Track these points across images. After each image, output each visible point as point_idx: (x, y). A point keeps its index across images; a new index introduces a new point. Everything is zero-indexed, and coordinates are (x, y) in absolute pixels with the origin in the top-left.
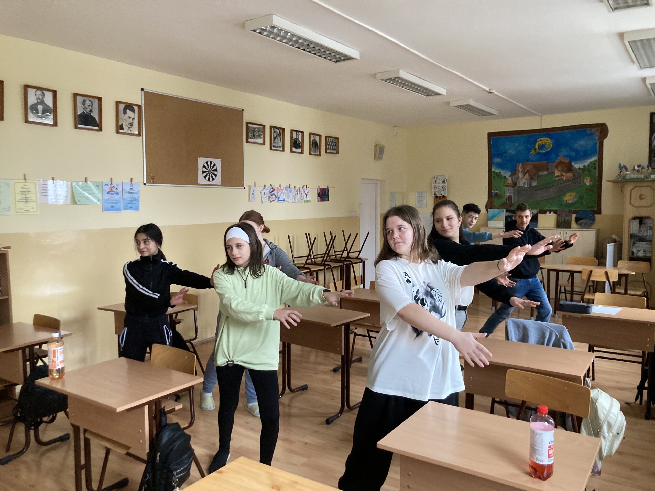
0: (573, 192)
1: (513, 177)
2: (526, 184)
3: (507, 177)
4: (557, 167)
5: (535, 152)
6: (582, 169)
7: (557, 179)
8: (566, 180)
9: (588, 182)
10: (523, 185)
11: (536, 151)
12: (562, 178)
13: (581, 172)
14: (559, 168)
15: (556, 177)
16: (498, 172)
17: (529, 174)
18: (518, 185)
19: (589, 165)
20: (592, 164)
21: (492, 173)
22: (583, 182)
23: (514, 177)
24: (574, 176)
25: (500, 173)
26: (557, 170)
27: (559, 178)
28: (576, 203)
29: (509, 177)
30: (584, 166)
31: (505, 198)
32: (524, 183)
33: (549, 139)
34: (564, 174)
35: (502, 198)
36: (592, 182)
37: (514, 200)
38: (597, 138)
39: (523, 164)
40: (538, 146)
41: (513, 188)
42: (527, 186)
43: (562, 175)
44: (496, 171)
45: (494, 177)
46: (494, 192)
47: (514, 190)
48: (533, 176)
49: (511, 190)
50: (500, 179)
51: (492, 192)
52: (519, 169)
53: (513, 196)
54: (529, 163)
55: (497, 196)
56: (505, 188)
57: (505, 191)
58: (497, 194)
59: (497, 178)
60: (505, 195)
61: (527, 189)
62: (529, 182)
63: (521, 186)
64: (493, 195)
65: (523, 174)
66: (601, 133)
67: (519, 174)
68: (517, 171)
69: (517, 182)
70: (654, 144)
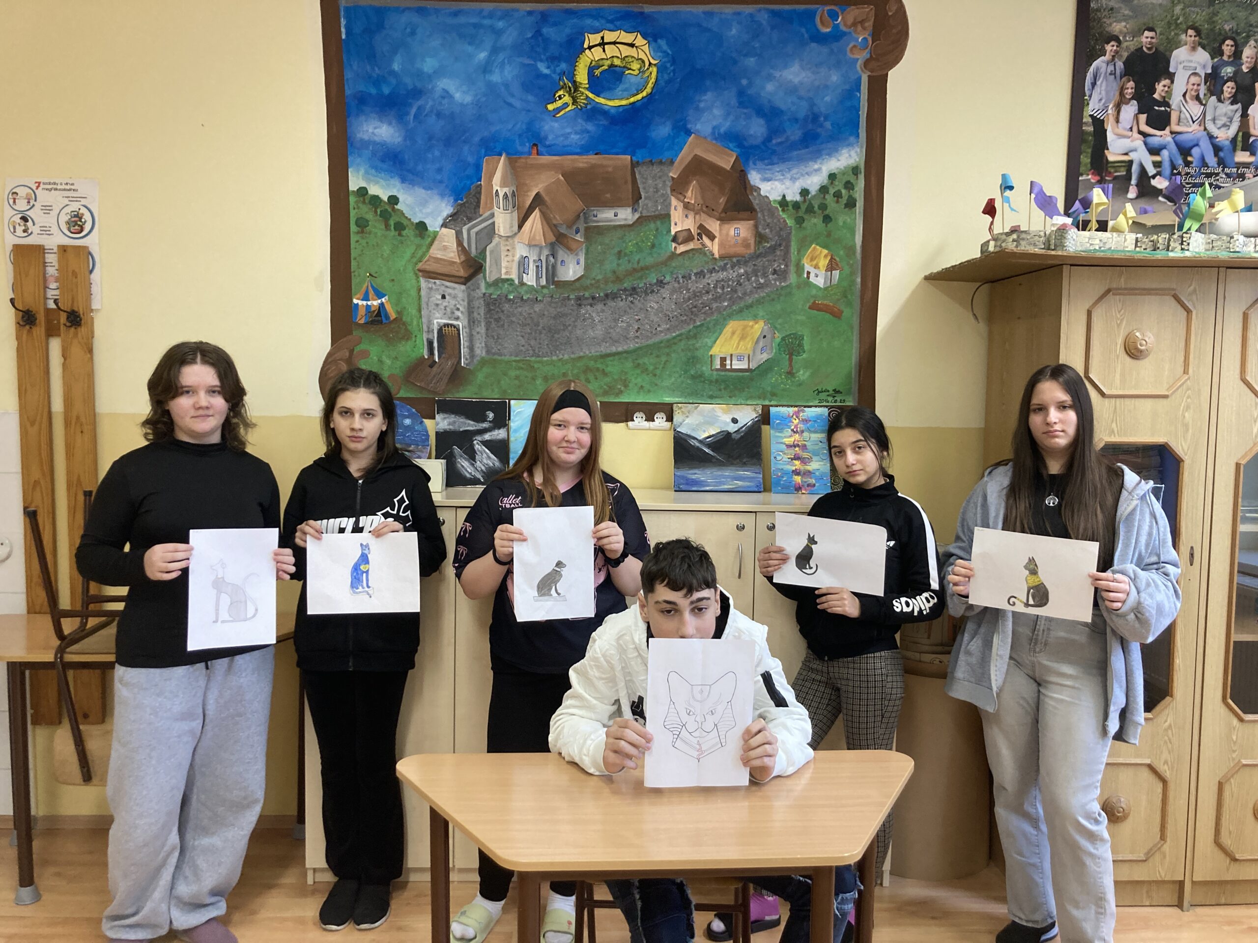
0: (755, 318)
1: (465, 230)
2: (532, 268)
3: (434, 224)
4: (679, 187)
5: (575, 102)
6: (796, 205)
7: (682, 249)
8: (722, 257)
9: (822, 272)
10: (514, 276)
12: (703, 245)
13: (790, 222)
14: (689, 194)
15: (675, 239)
16: (385, 197)
17: (544, 216)
18: (490, 273)
19: (823, 189)
20: (839, 186)
21: (352, 199)
22: (799, 268)
23: (470, 231)
24: (760, 238)
25: (394, 200)
26: (680, 206)
27: (691, 246)
28: (764, 369)
29: (444, 225)
30: (804, 192)
31: (425, 337)
32: (523, 265)
34: (714, 226)
35: (407, 336)
36: (836, 274)
37: (471, 348)
38: (861, 56)
39: (512, 163)
40: (591, 70)
41: (463, 287)
42: (538, 278)
43: (703, 231)
45: (362, 224)
46: (365, 303)
47: (469, 295)
48: (563, 230)
49: (455, 297)
50: (393, 233)
51: (355, 301)
52: (495, 188)
53: (467, 330)
54: (546, 159)
55: (381, 322)
56: (423, 283)
57: (424, 300)
58: (379, 314)
59: (376, 226)
60: (424, 320)
61: (534, 296)
62: (543, 258)
63: (508, 280)
64: (362, 321)
65: (515, 214)
66: (875, 36)
67: (493, 215)
68: (483, 197)
69: (482, 253)
70: (1093, 107)
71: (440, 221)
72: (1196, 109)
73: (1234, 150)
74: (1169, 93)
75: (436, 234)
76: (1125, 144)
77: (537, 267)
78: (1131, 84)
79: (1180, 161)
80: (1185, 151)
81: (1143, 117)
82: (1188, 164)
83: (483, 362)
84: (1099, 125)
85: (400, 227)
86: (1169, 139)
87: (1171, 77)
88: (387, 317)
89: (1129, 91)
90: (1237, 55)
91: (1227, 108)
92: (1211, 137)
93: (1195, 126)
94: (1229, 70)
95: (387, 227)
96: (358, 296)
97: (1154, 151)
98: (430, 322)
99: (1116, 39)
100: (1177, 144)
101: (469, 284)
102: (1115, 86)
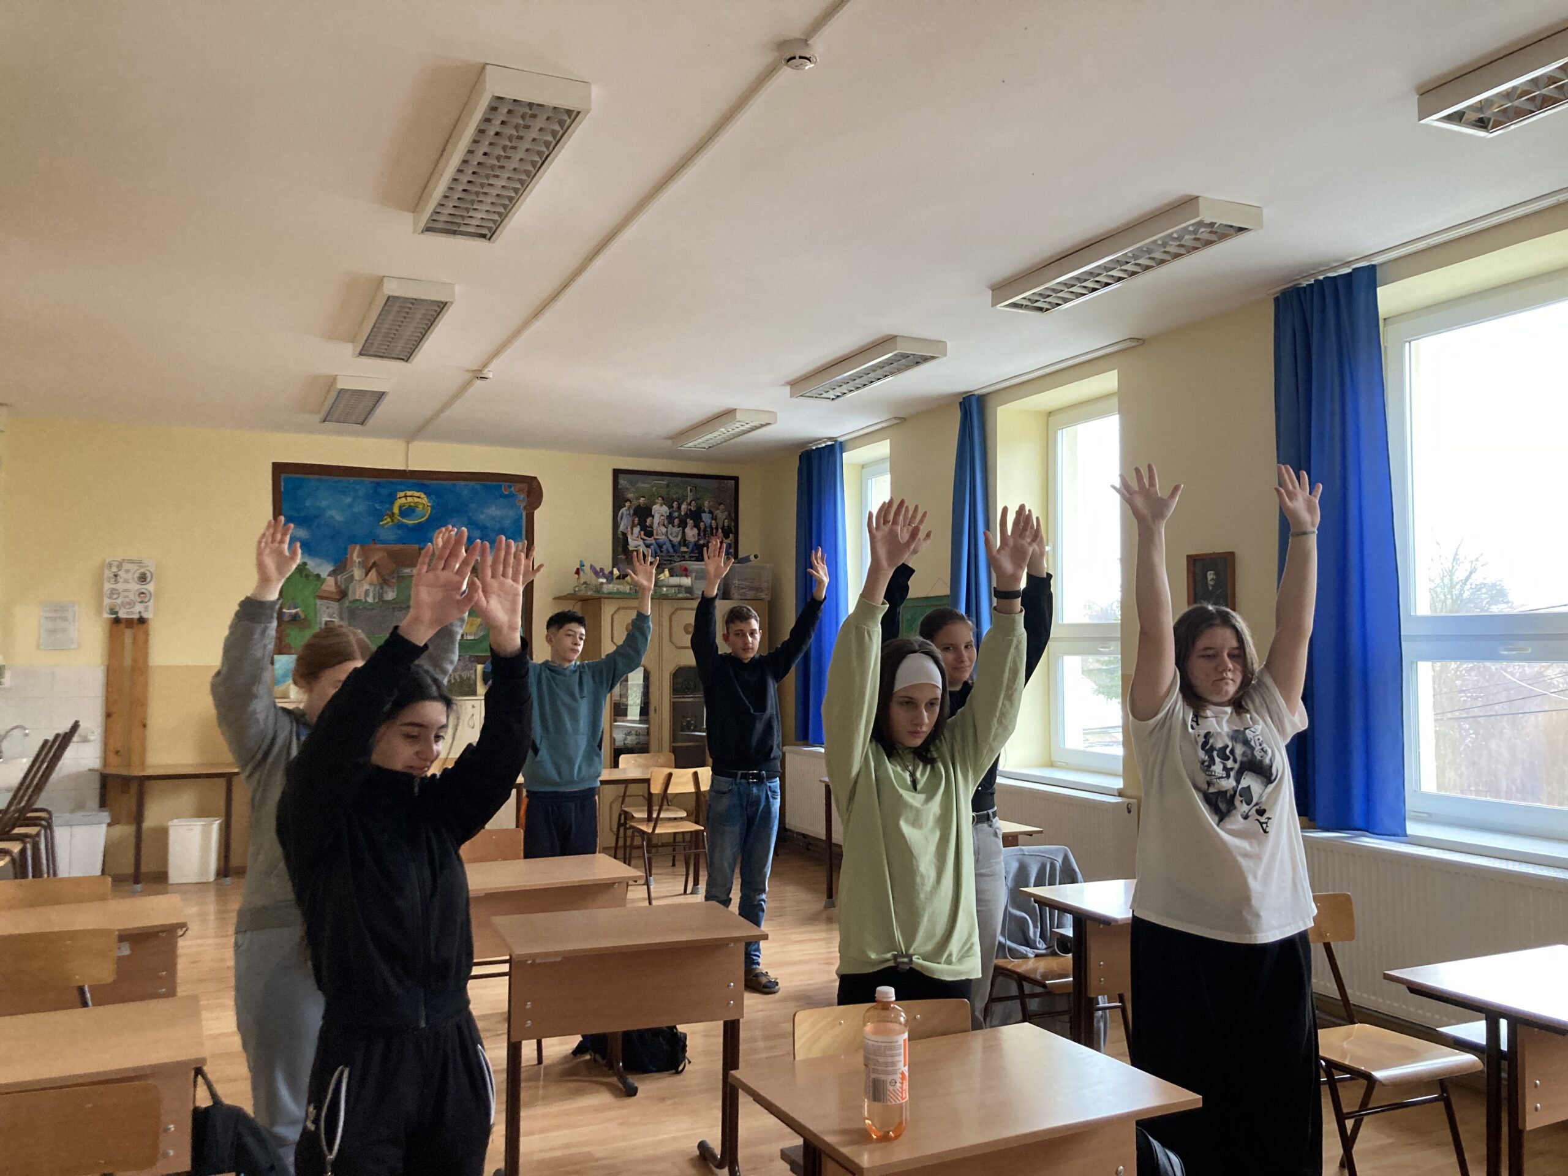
1: (339, 578)
2: (371, 594)
3: (324, 575)
5: (392, 521)
10: (362, 598)
11: (396, 521)
17: (379, 573)
18: (351, 597)
23: (342, 578)
29: (329, 575)
32: (367, 593)
33: (423, 495)
35: (309, 624)
38: (522, 504)
39: (362, 547)
40: (400, 507)
41: (337, 603)
42: (374, 599)
46: (289, 611)
47: (340, 607)
48: (387, 577)
49: (333, 608)
50: (304, 579)
52: (354, 558)
54: (378, 546)
55: (297, 620)
56: (318, 602)
57: (318, 609)
58: (296, 617)
60: (318, 619)
61: (372, 607)
62: (377, 590)
63: (359, 600)
64: (288, 620)
65: (364, 570)
66: (528, 496)
67: (352, 571)
68: (348, 563)
69: (347, 588)
70: (622, 528)
71: (327, 573)
72: (664, 530)
73: (680, 546)
74: (653, 523)
75: (325, 579)
76: (636, 543)
77: (374, 594)
78: (637, 519)
79: (658, 551)
80: (660, 546)
81: (642, 533)
82: (662, 552)
84: (625, 535)
85: (307, 576)
86: (654, 542)
87: (653, 517)
88: (300, 618)
89: (636, 521)
90: (679, 508)
91: (676, 529)
92: (670, 541)
93: (663, 537)
94: (676, 514)
95: (301, 576)
97: (648, 546)
99: (629, 500)
100: (658, 544)
101: (340, 602)
102: (630, 519)
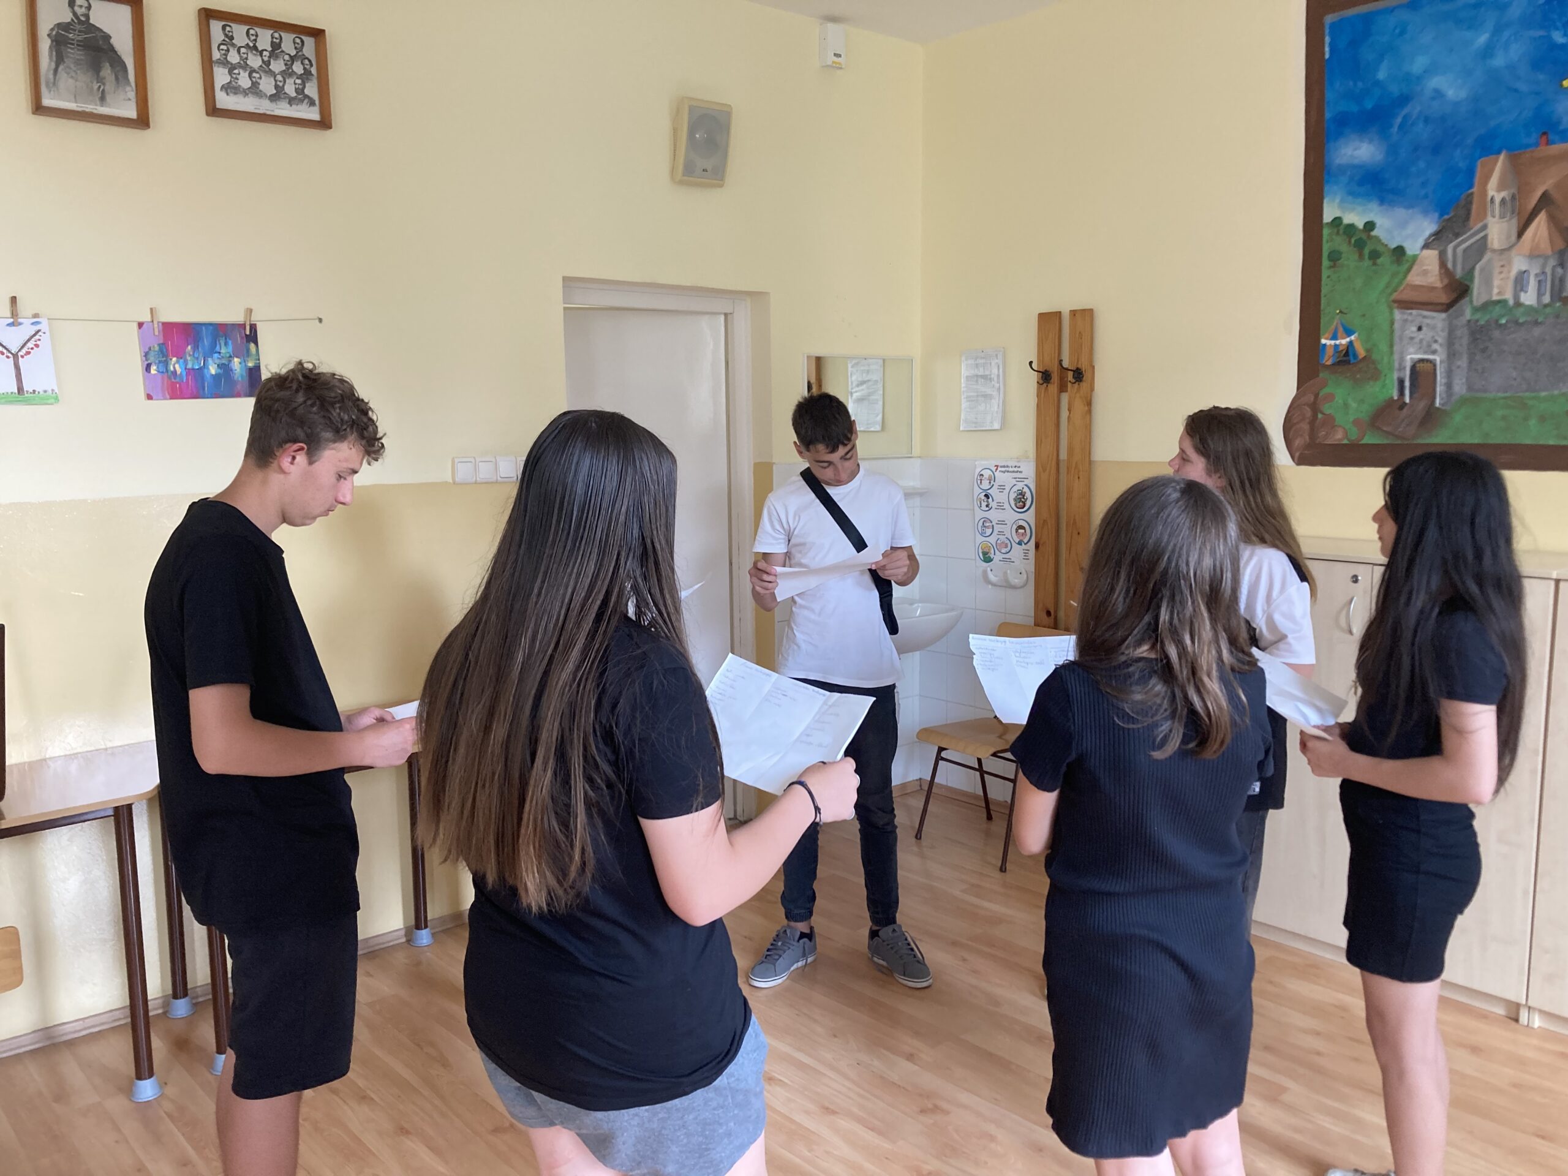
1: (1450, 249)
2: (1533, 284)
10: (1509, 296)
16: (1360, 225)
17: (1552, 219)
18: (1478, 295)
21: (1326, 232)
23: (1456, 249)
25: (1370, 226)
29: (1426, 246)
31: (1395, 376)
32: (1520, 282)
35: (1375, 374)
37: (1449, 386)
39: (1514, 160)
41: (1444, 315)
42: (1540, 294)
44: (1349, 218)
45: (1335, 257)
46: (1333, 342)
47: (1450, 324)
49: (1433, 328)
50: (1367, 263)
51: (1323, 341)
52: (1491, 192)
53: (1445, 365)
54: (1558, 148)
55: (1348, 362)
56: (1398, 315)
57: (1397, 334)
58: (1347, 354)
59: (1349, 257)
60: (1396, 357)
61: (1534, 318)
62: (1548, 270)
63: (1499, 302)
64: (1329, 363)
65: (1514, 222)
67: (1485, 227)
68: (1474, 207)
69: (1470, 273)
71: (1421, 242)
75: (1415, 258)
77: (1540, 282)
83: (1463, 401)
85: (1375, 255)
88: (1355, 355)
95: (1361, 256)
96: (1326, 335)
98: (1402, 359)
101: (1451, 311)
